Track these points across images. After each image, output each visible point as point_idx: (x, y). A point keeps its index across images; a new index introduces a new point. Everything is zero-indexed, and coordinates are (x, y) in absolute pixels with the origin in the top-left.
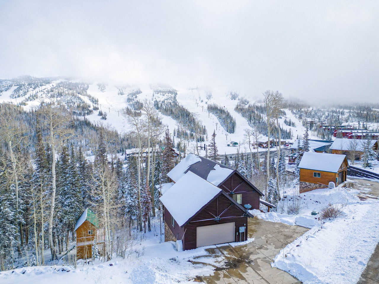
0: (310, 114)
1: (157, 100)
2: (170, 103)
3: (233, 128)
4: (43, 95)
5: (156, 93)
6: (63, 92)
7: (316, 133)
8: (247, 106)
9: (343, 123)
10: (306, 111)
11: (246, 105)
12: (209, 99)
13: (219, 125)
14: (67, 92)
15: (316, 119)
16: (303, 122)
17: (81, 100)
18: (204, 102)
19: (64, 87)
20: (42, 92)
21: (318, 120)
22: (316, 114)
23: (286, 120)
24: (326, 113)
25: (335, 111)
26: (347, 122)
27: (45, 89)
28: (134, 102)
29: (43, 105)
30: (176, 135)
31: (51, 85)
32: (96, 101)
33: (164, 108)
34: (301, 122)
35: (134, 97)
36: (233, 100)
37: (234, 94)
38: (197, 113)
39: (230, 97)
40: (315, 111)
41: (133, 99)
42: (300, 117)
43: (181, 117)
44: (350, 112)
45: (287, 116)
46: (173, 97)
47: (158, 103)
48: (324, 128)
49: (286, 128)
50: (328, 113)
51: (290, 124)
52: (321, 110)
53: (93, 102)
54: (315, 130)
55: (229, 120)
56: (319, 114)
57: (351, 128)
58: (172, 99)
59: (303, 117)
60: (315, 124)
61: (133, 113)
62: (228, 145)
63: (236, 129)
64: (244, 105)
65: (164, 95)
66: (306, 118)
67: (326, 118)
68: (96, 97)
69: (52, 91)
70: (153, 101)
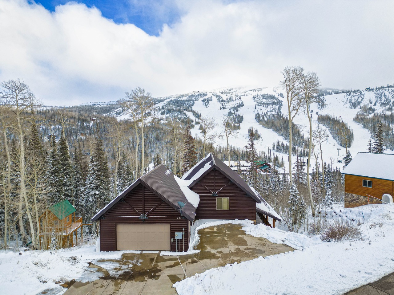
1: (259, 112)
2: (274, 115)
3: (349, 142)
4: (155, 112)
5: (258, 105)
6: (172, 110)
8: (371, 116)
11: (371, 114)
12: (321, 109)
13: (331, 138)
14: (175, 109)
17: (186, 115)
18: (315, 112)
19: (173, 105)
20: (155, 109)
27: (157, 107)
28: (235, 115)
29: (154, 121)
30: (275, 148)
31: (162, 103)
32: (199, 116)
33: (266, 120)
35: (235, 110)
36: (353, 109)
37: (355, 102)
38: (303, 125)
39: (349, 105)
41: (234, 112)
43: (283, 130)
46: (277, 109)
47: (260, 115)
53: (196, 117)
55: (344, 132)
58: (276, 111)
61: (232, 126)
62: (340, 162)
63: (354, 143)
64: (368, 114)
65: (267, 107)
68: (199, 113)
69: (163, 109)
70: (255, 114)
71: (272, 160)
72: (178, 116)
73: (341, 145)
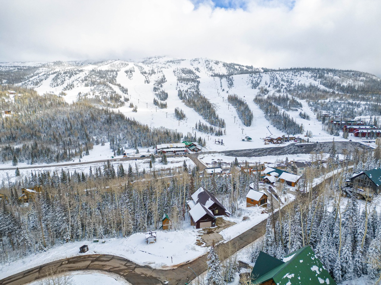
0: (326, 106)
1: (181, 89)
2: (193, 93)
3: (250, 121)
4: (78, 84)
5: (180, 82)
6: (96, 81)
7: (327, 127)
8: (266, 97)
9: (356, 116)
10: (323, 103)
12: (231, 88)
13: (237, 118)
14: (99, 81)
15: (331, 112)
16: (318, 115)
17: (112, 90)
18: (226, 91)
19: (96, 76)
20: (77, 81)
21: (332, 113)
22: (332, 106)
23: (301, 113)
24: (342, 105)
25: (351, 103)
26: (360, 116)
27: (79, 78)
28: (160, 91)
29: (81, 95)
30: (198, 128)
31: (84, 73)
33: (187, 98)
34: (316, 114)
35: (160, 86)
36: (254, 90)
37: (255, 83)
38: (217, 104)
39: (251, 86)
40: (332, 103)
41: (159, 88)
42: (316, 110)
43: (202, 109)
44: (367, 104)
45: (302, 109)
46: (196, 86)
47: (182, 92)
48: (335, 122)
49: (299, 121)
50: (344, 105)
51: (304, 116)
52: (337, 102)
53: (123, 91)
54: (327, 124)
55: (247, 113)
56: (335, 106)
57: (362, 123)
59: (318, 110)
60: (328, 117)
61: (160, 104)
62: (243, 140)
63: (253, 122)
64: (264, 95)
65: (187, 84)
66: (321, 111)
67: (341, 111)
68: (125, 87)
69: (86, 80)
70: (177, 91)
71: (197, 140)
72: (104, 90)
73: (245, 124)
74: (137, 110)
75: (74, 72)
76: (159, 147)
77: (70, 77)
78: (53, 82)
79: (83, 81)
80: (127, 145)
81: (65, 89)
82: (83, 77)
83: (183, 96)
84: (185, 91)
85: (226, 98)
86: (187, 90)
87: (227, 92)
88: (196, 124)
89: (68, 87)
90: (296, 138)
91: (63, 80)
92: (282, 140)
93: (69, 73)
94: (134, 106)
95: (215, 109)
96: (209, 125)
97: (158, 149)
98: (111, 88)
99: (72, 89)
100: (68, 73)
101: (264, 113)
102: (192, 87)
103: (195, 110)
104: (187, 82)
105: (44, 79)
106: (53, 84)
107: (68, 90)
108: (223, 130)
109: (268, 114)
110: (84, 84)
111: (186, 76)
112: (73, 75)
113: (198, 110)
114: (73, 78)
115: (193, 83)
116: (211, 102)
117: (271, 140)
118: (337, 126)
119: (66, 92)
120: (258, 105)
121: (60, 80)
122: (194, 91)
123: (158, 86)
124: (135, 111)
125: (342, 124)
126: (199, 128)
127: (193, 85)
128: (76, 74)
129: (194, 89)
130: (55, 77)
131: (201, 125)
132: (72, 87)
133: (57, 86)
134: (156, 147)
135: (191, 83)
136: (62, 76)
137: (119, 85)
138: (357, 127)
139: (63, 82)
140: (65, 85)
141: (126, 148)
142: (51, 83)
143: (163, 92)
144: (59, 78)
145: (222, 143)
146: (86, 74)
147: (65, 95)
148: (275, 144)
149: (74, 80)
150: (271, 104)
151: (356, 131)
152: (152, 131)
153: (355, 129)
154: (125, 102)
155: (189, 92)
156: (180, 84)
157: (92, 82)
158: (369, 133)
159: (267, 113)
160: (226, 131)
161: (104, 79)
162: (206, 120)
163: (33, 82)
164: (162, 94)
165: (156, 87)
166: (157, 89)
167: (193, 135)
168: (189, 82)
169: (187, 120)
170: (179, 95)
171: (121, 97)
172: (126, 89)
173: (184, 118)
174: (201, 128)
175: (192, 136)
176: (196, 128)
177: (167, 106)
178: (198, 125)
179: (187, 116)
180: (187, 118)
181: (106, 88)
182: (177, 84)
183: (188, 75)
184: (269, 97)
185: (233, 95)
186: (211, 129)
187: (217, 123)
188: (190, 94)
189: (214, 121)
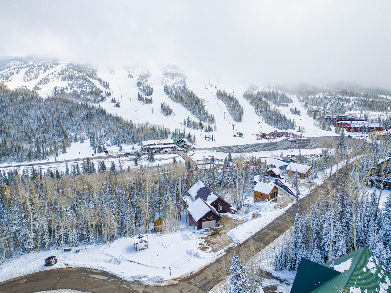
0: (316, 101)
1: (167, 84)
2: (180, 88)
3: (241, 117)
4: (54, 78)
5: (165, 77)
6: (74, 75)
7: (318, 122)
8: (255, 92)
9: (346, 111)
10: (313, 98)
11: (255, 90)
13: (227, 113)
14: (77, 75)
15: (321, 107)
16: (309, 110)
17: (92, 84)
18: (214, 87)
19: (74, 69)
20: (53, 74)
21: (323, 108)
22: (322, 101)
23: (292, 108)
24: (332, 100)
25: (341, 98)
26: (350, 111)
27: (55, 72)
28: (144, 86)
29: (57, 90)
30: (186, 124)
31: (60, 66)
32: (106, 85)
33: (174, 93)
34: (307, 110)
35: (144, 80)
38: (206, 100)
40: (321, 99)
42: (306, 106)
43: (190, 105)
44: (356, 99)
45: (293, 104)
46: (183, 81)
47: (168, 87)
48: (326, 117)
49: (290, 117)
50: (333, 100)
51: (295, 112)
52: (327, 98)
53: (104, 86)
54: (318, 119)
55: (237, 108)
56: (325, 101)
57: (353, 118)
58: (182, 83)
59: (309, 105)
60: (319, 113)
61: (144, 99)
62: (234, 136)
63: (244, 118)
64: (253, 90)
65: (174, 79)
66: (312, 106)
67: (331, 106)
68: (107, 81)
69: (63, 74)
70: (163, 86)
71: (186, 137)
72: (83, 84)
73: (235, 120)
74: (119, 105)
75: (49, 66)
76: (145, 143)
77: (45, 71)
78: (26, 76)
79: (59, 75)
80: (109, 142)
81: (40, 83)
82: (59, 71)
83: (169, 91)
84: (171, 86)
85: (215, 93)
86: (174, 85)
87: (216, 87)
88: (185, 120)
89: (43, 81)
90: (288, 134)
91: (37, 73)
92: (274, 136)
93: (44, 66)
94: (117, 101)
95: (204, 104)
96: (198, 121)
97: (144, 146)
98: (91, 82)
99: (47, 83)
100: (42, 66)
101: (254, 108)
102: (178, 82)
103: (183, 105)
104: (173, 77)
105: (16, 73)
106: (25, 78)
107: (43, 84)
108: (213, 125)
109: (259, 110)
110: (60, 78)
111: (171, 71)
112: (48, 68)
113: (186, 105)
114: (48, 72)
115: (179, 78)
116: (199, 97)
117: (264, 136)
118: (328, 121)
119: (40, 86)
120: (248, 100)
121: (33, 73)
122: (181, 86)
123: (142, 80)
124: (118, 106)
125: (333, 119)
126: (188, 124)
127: (180, 80)
128: (51, 67)
129: (181, 84)
130: (28, 71)
131: (190, 121)
132: (47, 81)
133: (30, 80)
134: (142, 144)
135: (178, 78)
136: (36, 69)
137: (100, 80)
138: (349, 122)
139: (36, 76)
140: (39, 79)
141: (108, 145)
142: (24, 76)
143: (148, 87)
144: (32, 72)
145: (213, 139)
146: (63, 67)
147: (39, 90)
148: (268, 139)
149: (49, 74)
150: (261, 100)
151: (348, 126)
152: (136, 126)
153: (347, 124)
154: (106, 97)
155: (175, 87)
156: (165, 79)
157: (69, 76)
158: (361, 128)
159: (258, 108)
160: (216, 127)
161: (83, 73)
162: (194, 115)
163: (3, 76)
164: (147, 89)
165: (140, 82)
166: (142, 84)
167: (182, 131)
168: (175, 77)
169: (174, 116)
170: (166, 90)
171: (102, 92)
172: (107, 83)
173: (171, 114)
174: (190, 124)
175: (180, 132)
176: (185, 125)
177: (152, 102)
178: (186, 121)
179: (174, 111)
180: (174, 114)
181: (85, 82)
182: (163, 79)
183: (174, 70)
184: (259, 92)
185: (222, 91)
186: (201, 125)
187: (207, 119)
188: (177, 90)
189: (204, 117)
